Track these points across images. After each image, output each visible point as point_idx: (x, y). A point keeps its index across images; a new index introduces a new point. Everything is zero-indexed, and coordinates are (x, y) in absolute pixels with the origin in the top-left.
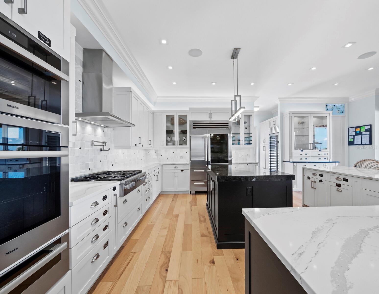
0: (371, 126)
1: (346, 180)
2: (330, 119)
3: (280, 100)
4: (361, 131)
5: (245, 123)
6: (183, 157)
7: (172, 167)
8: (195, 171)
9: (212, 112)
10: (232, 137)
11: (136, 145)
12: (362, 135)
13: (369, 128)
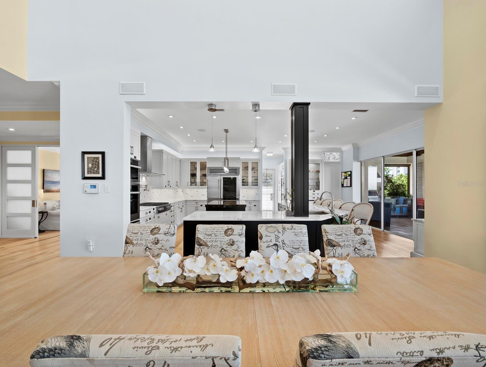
0: (351, 172)
2: (322, 166)
4: (347, 176)
5: (253, 169)
6: (204, 195)
7: (194, 203)
10: (241, 180)
11: (166, 186)
12: (347, 179)
13: (350, 174)
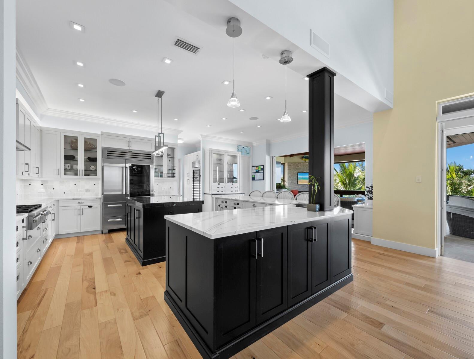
0: (264, 166)
1: (238, 204)
2: (239, 158)
3: (202, 137)
4: (259, 170)
5: (168, 155)
6: (89, 191)
7: (75, 203)
8: (109, 206)
9: (131, 140)
10: (155, 169)
11: (22, 173)
12: (259, 172)
13: (263, 168)
